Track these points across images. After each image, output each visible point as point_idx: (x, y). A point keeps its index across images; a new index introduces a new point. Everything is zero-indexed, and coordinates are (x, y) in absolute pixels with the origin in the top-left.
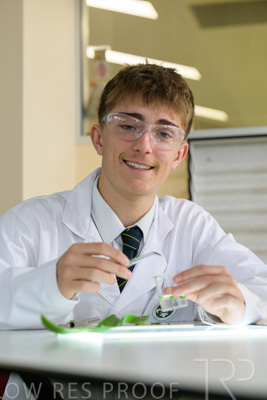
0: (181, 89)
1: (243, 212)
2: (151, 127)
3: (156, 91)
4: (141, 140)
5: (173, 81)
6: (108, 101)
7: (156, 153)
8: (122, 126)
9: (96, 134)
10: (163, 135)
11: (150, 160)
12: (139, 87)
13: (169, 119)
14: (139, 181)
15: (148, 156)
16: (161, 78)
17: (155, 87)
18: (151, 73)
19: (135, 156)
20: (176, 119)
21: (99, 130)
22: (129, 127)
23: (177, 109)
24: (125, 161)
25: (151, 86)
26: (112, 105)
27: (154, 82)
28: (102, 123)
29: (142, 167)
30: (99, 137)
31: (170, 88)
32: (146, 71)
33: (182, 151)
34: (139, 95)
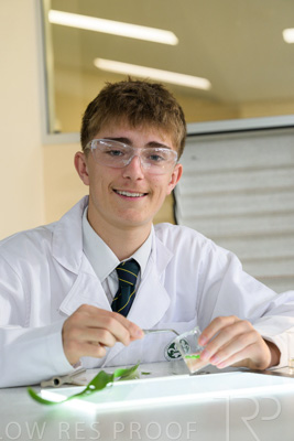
0: (169, 106)
1: (235, 216)
2: (140, 151)
3: (142, 112)
4: (130, 166)
5: (160, 99)
6: (91, 126)
7: (149, 178)
8: (108, 152)
9: (81, 163)
10: (154, 158)
11: (143, 186)
12: (123, 108)
13: (159, 141)
14: (133, 210)
15: (140, 182)
16: (147, 97)
17: (141, 107)
18: (136, 92)
19: (126, 185)
20: (167, 140)
21: (84, 157)
22: (116, 153)
23: (167, 129)
24: (115, 191)
25: (137, 107)
26: (96, 130)
27: (139, 102)
28: (86, 150)
29: (134, 195)
30: (84, 165)
31: (158, 107)
32: (130, 91)
33: (176, 173)
34: (125, 117)
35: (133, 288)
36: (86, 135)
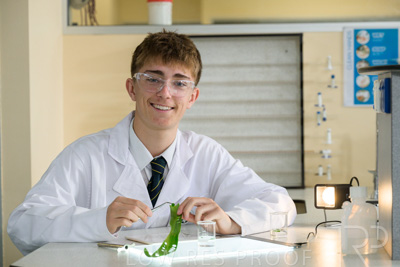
0: (190, 50)
3: (171, 54)
4: (163, 90)
5: (183, 45)
6: (137, 62)
8: (149, 80)
9: (130, 88)
10: (178, 85)
12: (159, 51)
13: (182, 73)
15: (168, 101)
16: (175, 44)
17: (170, 51)
18: (168, 40)
20: (187, 73)
21: (132, 82)
22: (154, 80)
23: (188, 65)
24: (152, 104)
25: (168, 51)
26: (141, 65)
27: (170, 47)
28: (134, 78)
30: (133, 87)
31: (182, 51)
32: (164, 40)
33: (195, 94)
34: (160, 57)
35: (161, 176)
36: (134, 68)
